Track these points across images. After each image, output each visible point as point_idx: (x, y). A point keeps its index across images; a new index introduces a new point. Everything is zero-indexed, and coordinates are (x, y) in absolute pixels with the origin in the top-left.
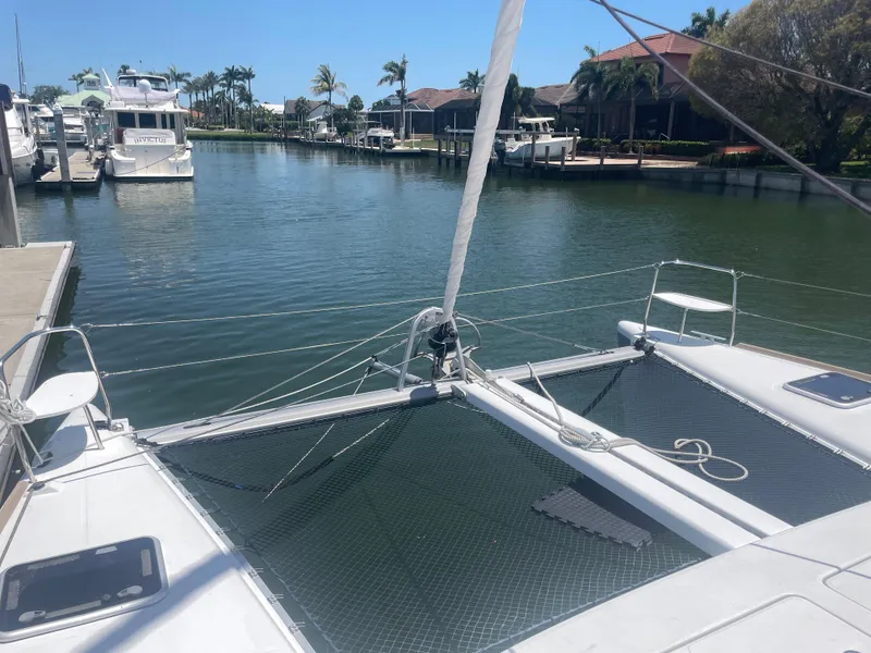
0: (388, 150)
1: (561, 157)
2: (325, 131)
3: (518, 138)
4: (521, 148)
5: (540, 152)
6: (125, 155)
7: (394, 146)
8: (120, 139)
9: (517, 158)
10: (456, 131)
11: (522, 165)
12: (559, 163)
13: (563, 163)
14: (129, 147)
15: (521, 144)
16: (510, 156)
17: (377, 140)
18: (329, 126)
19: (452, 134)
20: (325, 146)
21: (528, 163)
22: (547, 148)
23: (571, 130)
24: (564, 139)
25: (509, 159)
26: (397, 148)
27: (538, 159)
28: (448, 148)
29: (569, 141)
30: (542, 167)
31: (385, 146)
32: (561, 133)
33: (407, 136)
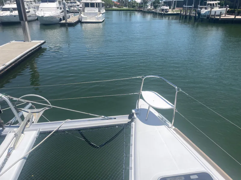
0: (166, 13)
1: (220, 15)
2: (150, 7)
3: (206, 8)
4: (206, 12)
5: (213, 13)
6: (85, 15)
7: (168, 12)
8: (84, 11)
9: (204, 15)
10: (187, 6)
11: (206, 18)
12: (219, 17)
13: (220, 17)
14: (86, 13)
15: (206, 10)
16: (202, 15)
17: (163, 10)
18: (151, 6)
19: (185, 7)
20: (149, 12)
21: (208, 17)
22: (215, 12)
23: (226, 6)
24: (223, 9)
25: (201, 16)
26: (169, 12)
27: (212, 16)
28: (183, 12)
29: (224, 10)
30: (213, 19)
31: (165, 12)
32: (222, 7)
33: (174, 8)
